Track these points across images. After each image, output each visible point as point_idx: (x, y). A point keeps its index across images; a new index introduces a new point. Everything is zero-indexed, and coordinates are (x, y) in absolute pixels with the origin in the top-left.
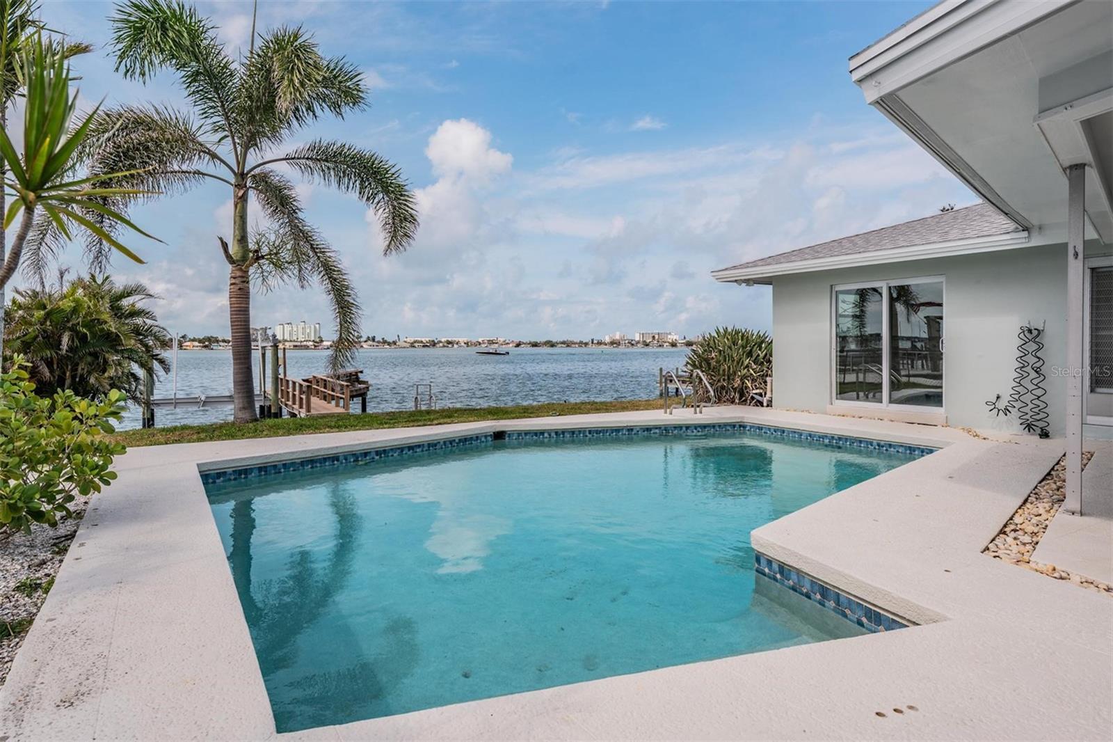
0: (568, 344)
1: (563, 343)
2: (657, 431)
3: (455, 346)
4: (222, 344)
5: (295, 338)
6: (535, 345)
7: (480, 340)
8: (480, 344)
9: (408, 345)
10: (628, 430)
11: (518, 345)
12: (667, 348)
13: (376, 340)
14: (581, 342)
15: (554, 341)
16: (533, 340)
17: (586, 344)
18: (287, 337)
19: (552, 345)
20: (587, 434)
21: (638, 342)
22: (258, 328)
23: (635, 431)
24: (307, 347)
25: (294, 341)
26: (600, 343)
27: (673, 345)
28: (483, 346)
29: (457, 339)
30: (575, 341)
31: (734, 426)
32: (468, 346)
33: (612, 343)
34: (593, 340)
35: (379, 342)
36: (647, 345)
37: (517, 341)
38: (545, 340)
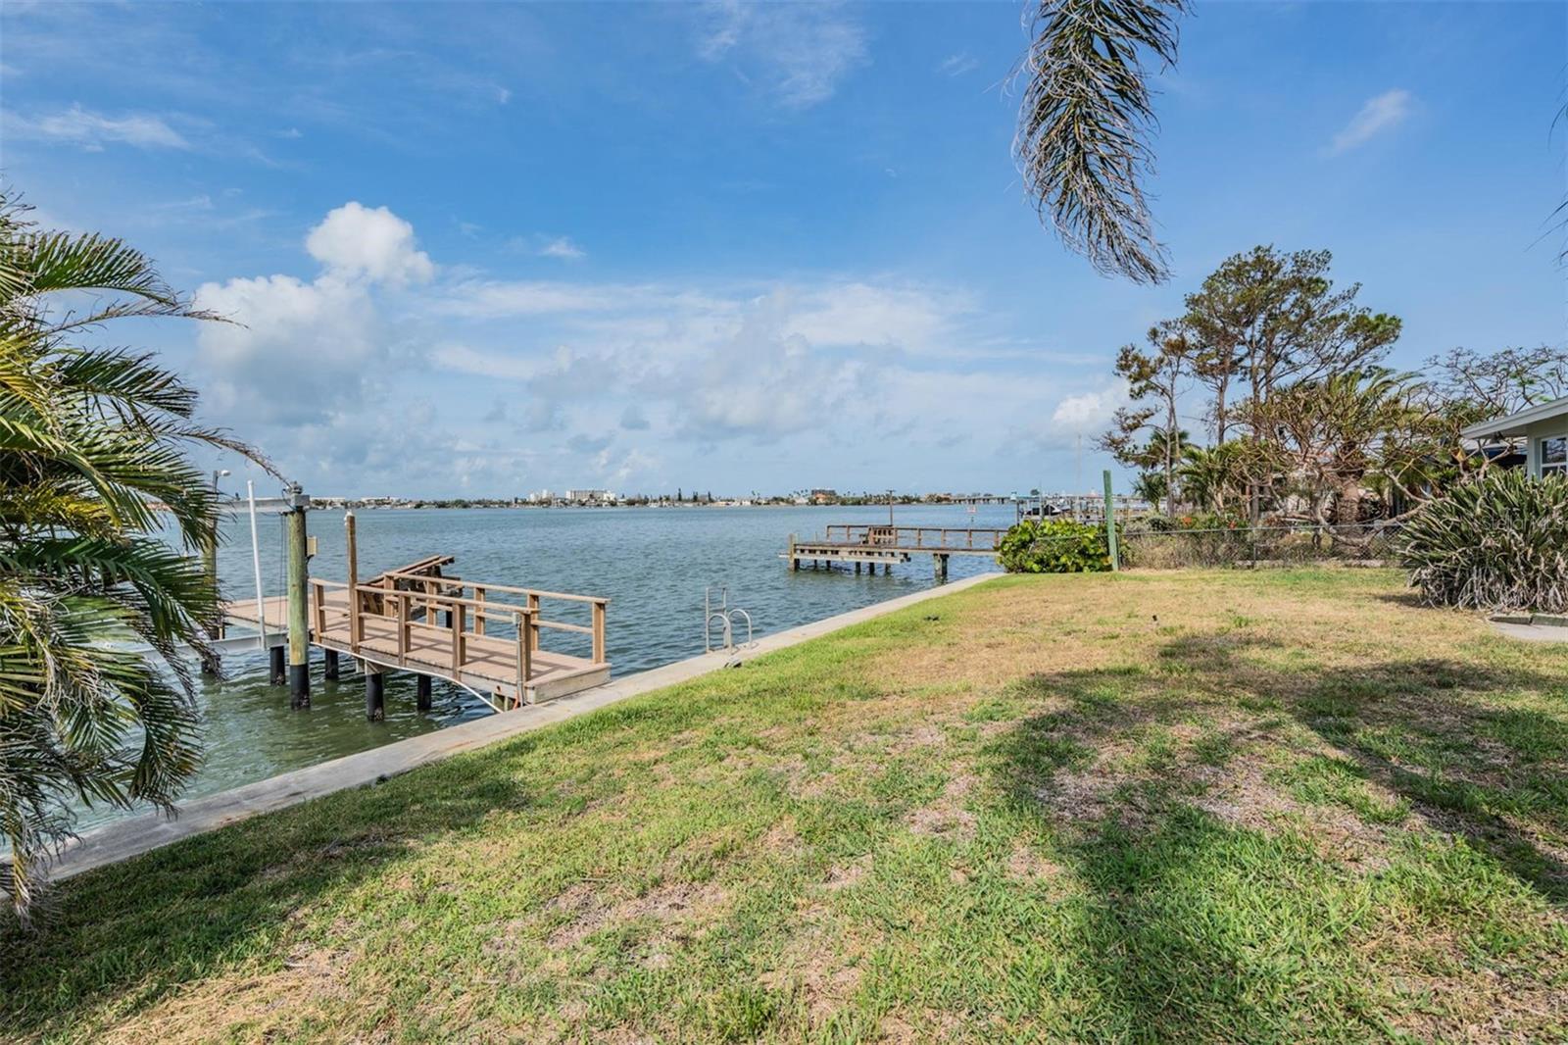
0: (485, 504)
1: (479, 503)
3: (329, 508)
6: (442, 505)
7: (364, 500)
8: (364, 505)
11: (419, 506)
12: (606, 508)
14: (502, 502)
15: (466, 500)
16: (440, 499)
17: (508, 504)
19: (466, 506)
21: (572, 502)
26: (525, 503)
27: (613, 504)
28: (369, 507)
29: (329, 499)
30: (494, 500)
32: (346, 507)
33: (541, 503)
34: (516, 500)
36: (584, 505)
37: (418, 500)
38: (454, 499)
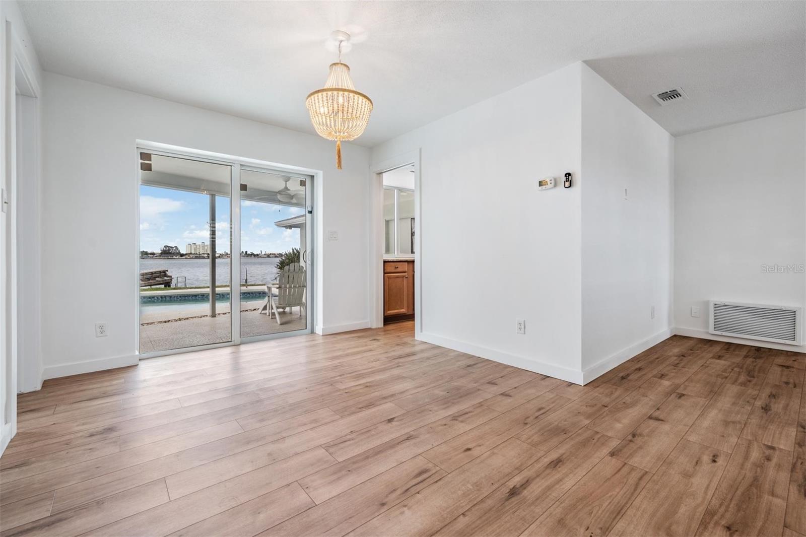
2: (218, 296)
4: (150, 256)
5: (198, 253)
9: (266, 256)
10: (202, 295)
13: (248, 253)
18: (193, 252)
20: (179, 297)
22: (173, 246)
23: (205, 296)
24: (204, 258)
25: (197, 254)
31: (260, 293)
35: (249, 254)
